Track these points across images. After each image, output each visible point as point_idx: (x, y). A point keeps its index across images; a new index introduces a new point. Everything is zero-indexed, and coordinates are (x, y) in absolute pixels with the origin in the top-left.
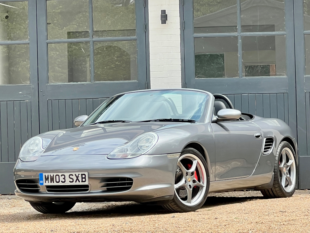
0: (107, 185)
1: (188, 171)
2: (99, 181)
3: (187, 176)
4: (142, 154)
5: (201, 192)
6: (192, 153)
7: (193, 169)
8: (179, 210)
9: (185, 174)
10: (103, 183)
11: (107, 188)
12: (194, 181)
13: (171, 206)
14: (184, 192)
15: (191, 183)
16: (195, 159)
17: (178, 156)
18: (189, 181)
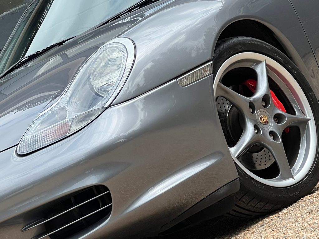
0: (48, 228)
1: (252, 99)
2: (21, 227)
3: (253, 112)
4: (106, 106)
5: (305, 136)
6: (243, 48)
7: (263, 88)
8: (268, 207)
9: (246, 110)
10: (35, 228)
11: (49, 236)
12: (278, 118)
13: (244, 206)
14: (264, 156)
15: (272, 126)
16: (258, 62)
17: (208, 73)
18: (266, 123)
